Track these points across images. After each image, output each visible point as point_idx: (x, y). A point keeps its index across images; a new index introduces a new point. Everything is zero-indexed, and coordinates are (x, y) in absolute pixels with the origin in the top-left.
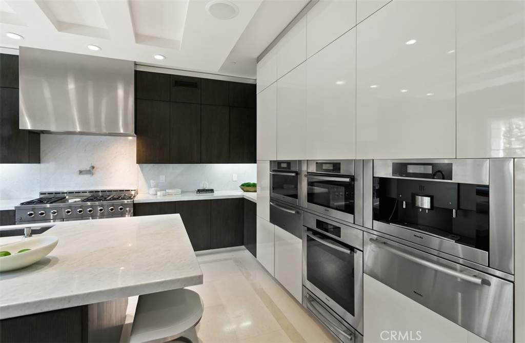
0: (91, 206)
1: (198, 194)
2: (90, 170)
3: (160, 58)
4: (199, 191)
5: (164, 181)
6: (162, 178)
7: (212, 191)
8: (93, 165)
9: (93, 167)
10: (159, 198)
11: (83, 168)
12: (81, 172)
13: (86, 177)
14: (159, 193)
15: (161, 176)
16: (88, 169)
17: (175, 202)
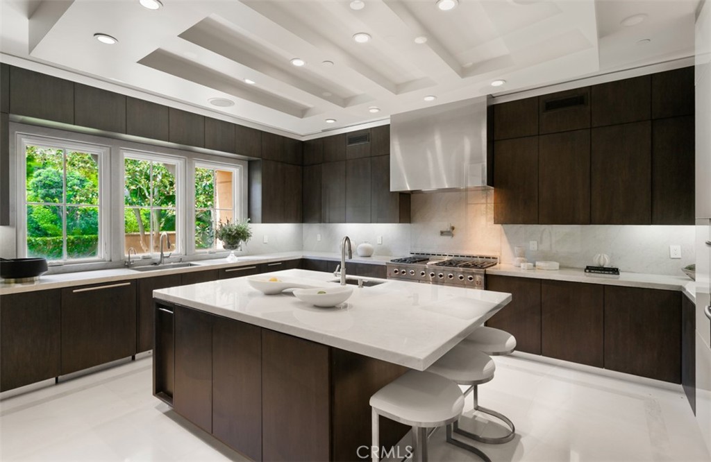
0: (463, 273)
1: (587, 274)
2: (449, 232)
3: (500, 83)
4: (590, 269)
5: (536, 249)
6: (533, 246)
7: (615, 271)
8: (452, 225)
9: (453, 228)
10: (522, 271)
11: (444, 230)
12: (442, 233)
13: (446, 238)
14: (522, 265)
15: (531, 242)
16: (449, 230)
17: (541, 280)
